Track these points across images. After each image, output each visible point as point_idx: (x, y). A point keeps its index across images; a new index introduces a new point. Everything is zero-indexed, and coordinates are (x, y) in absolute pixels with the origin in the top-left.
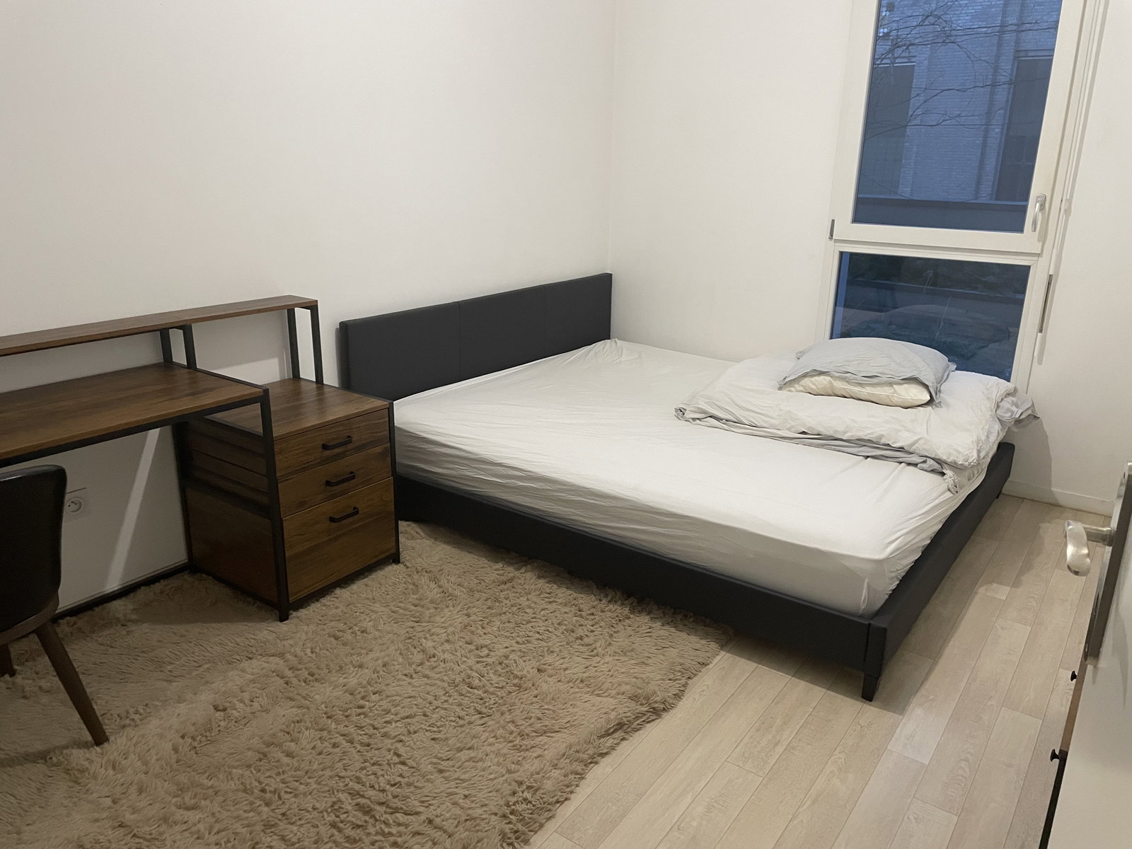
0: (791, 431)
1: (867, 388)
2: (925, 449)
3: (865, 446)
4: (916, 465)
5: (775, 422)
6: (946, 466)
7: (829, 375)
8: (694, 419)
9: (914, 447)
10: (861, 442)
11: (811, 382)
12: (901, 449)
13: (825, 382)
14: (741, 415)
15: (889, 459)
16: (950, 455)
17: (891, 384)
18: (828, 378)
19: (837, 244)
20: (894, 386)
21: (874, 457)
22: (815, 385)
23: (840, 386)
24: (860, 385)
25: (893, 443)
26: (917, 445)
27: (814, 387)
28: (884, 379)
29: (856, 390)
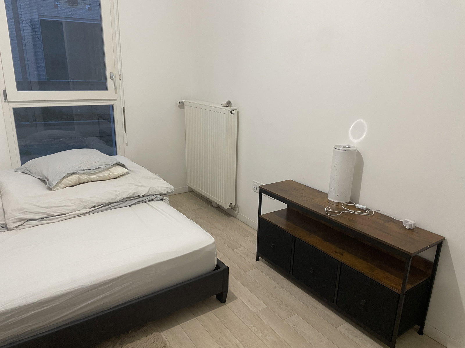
0: (86, 209)
1: (98, 174)
2: (154, 192)
3: (126, 201)
4: (152, 200)
5: (74, 207)
6: (163, 195)
7: (77, 174)
8: (16, 227)
9: (149, 193)
10: (125, 200)
11: (68, 180)
12: (145, 196)
13: (76, 178)
14: (50, 211)
15: (140, 202)
16: (164, 190)
17: (107, 169)
18: (77, 175)
19: (10, 104)
20: (109, 169)
21: (133, 204)
22: (70, 181)
23: (84, 177)
24: (94, 174)
25: (141, 194)
26: (150, 191)
27: (70, 182)
28: (105, 168)
29: (92, 177)
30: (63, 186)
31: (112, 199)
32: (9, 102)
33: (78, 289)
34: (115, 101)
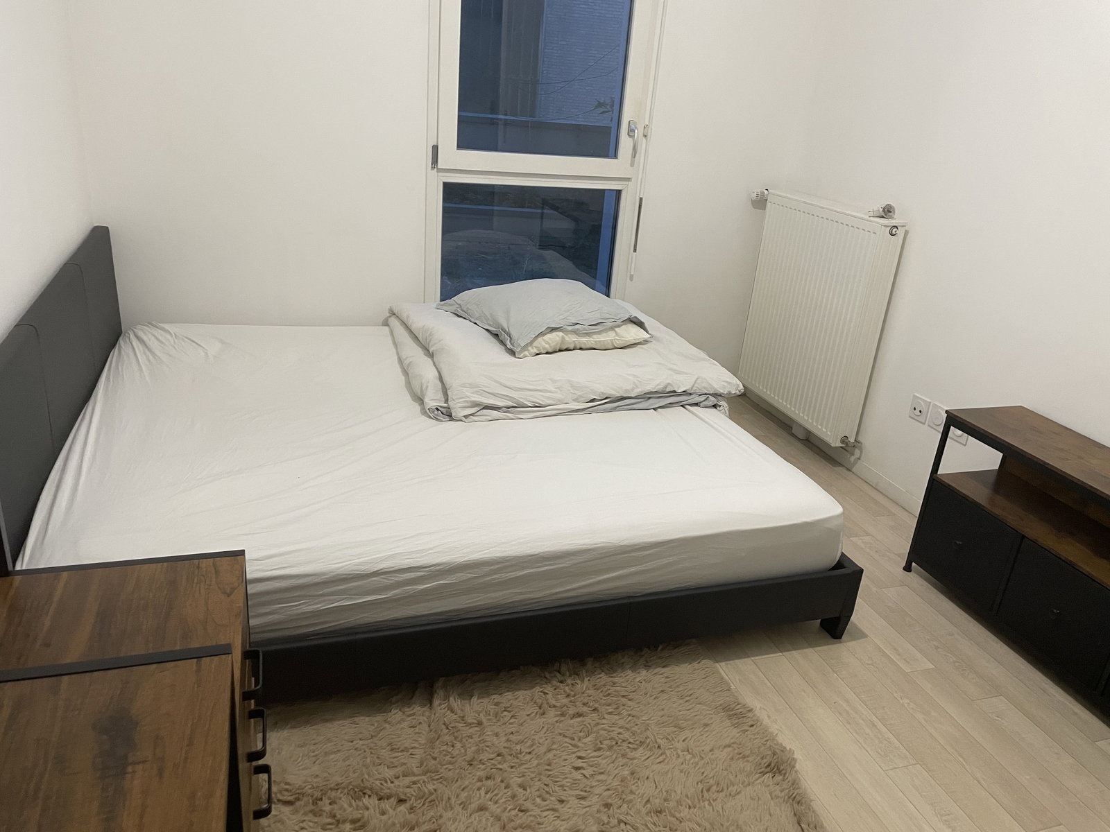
0: (578, 402)
1: (595, 336)
2: (704, 388)
3: (650, 398)
4: (696, 404)
5: (559, 396)
6: (719, 398)
7: (561, 331)
8: (466, 417)
9: (694, 388)
10: (648, 396)
11: (544, 340)
12: (685, 393)
13: (558, 339)
14: (520, 397)
15: (674, 405)
16: (724, 387)
17: (612, 328)
18: (561, 334)
19: (440, 174)
20: (616, 329)
21: (660, 407)
22: (548, 343)
23: (571, 339)
24: (588, 334)
25: (678, 389)
26: (696, 385)
27: (547, 346)
28: (609, 324)
29: (585, 341)
30: (536, 351)
31: (627, 391)
32: (440, 170)
33: (599, 547)
34: (627, 183)
